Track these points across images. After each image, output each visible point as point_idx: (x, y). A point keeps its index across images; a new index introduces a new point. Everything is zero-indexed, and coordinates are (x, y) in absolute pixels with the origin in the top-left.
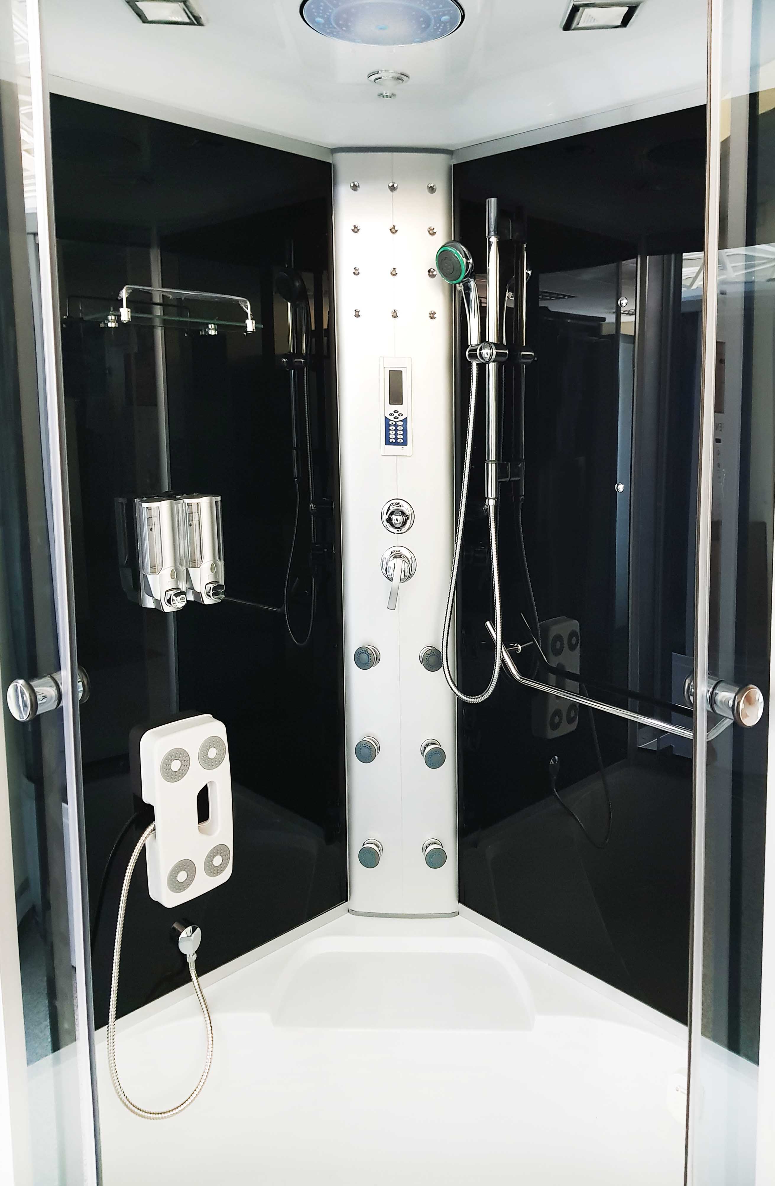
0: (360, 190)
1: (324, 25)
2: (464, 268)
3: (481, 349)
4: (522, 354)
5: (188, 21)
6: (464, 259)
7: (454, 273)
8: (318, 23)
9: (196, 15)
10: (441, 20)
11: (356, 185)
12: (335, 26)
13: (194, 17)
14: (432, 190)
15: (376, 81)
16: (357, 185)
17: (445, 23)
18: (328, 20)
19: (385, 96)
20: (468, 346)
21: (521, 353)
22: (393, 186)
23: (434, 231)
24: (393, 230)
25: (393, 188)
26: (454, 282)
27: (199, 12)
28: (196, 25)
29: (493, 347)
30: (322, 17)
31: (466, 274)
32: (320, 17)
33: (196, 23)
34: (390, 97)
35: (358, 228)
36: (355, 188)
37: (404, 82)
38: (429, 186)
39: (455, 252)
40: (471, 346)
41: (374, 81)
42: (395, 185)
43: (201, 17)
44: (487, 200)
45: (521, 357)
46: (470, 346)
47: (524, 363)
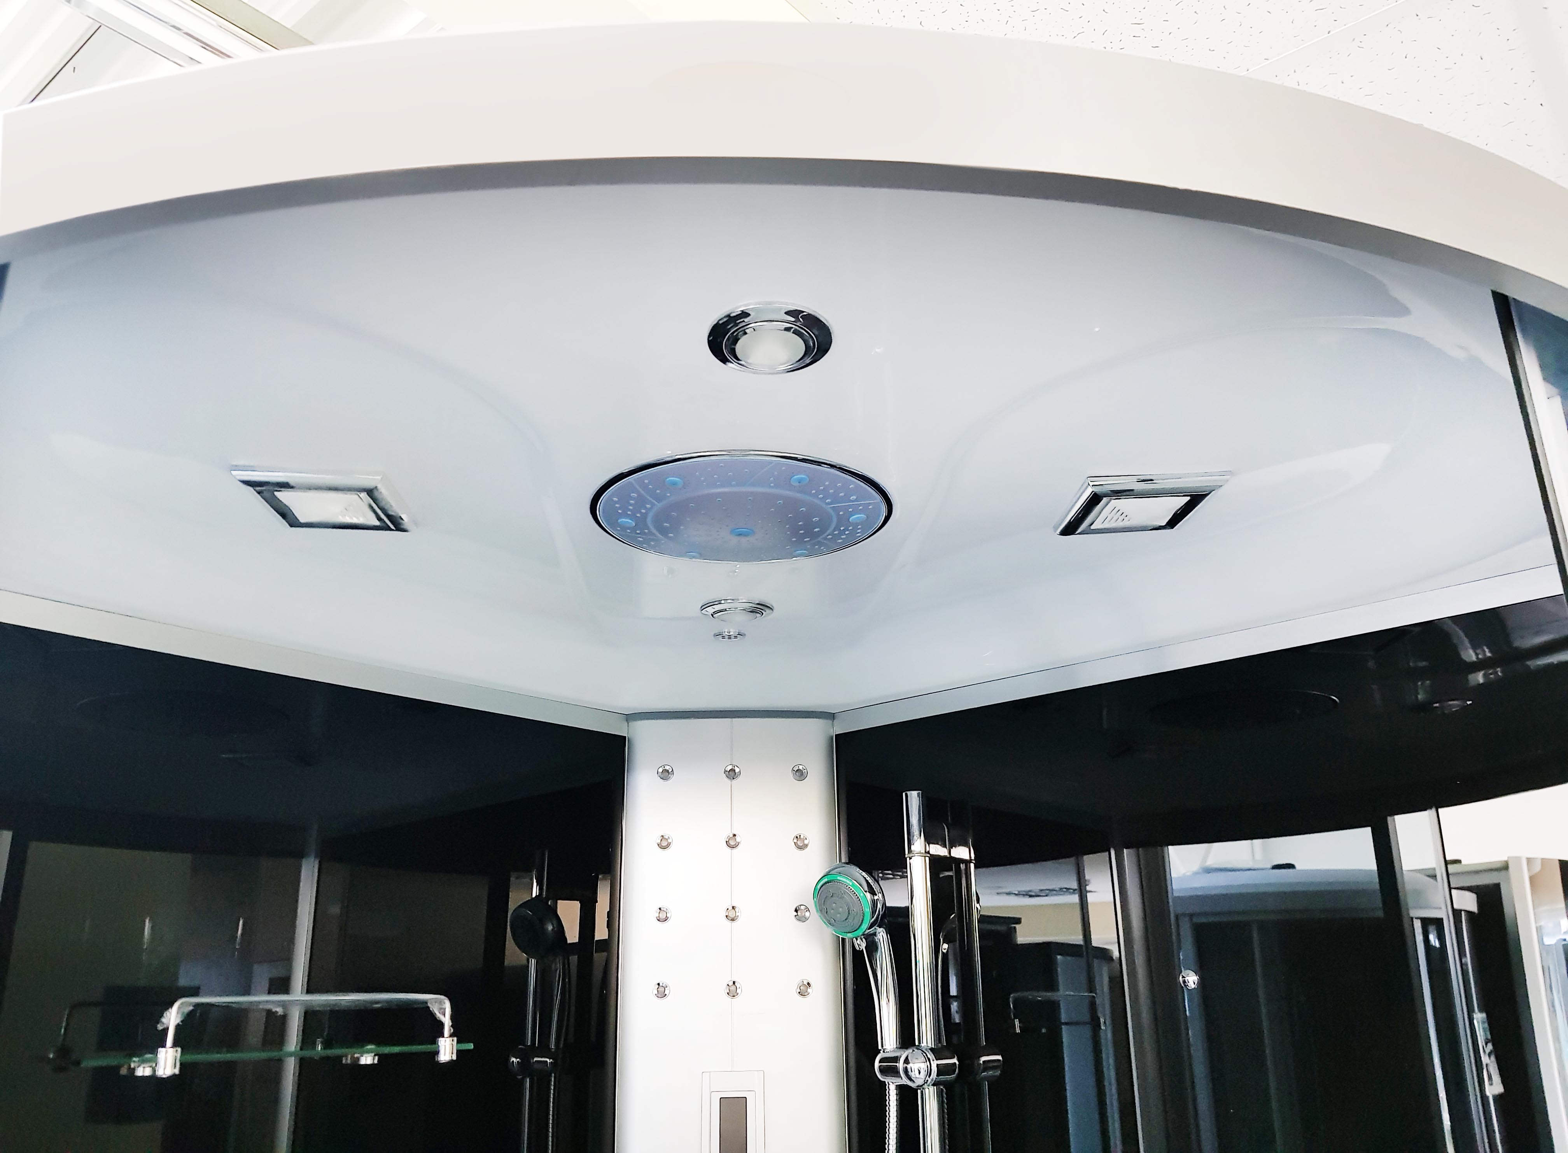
0: (673, 779)
1: (633, 529)
2: (868, 910)
3: (907, 1061)
4: (981, 1062)
5: (377, 523)
6: (868, 895)
7: (850, 920)
8: (624, 528)
9: (391, 513)
10: (850, 520)
11: (668, 771)
12: (654, 531)
13: (389, 517)
14: (800, 774)
15: (714, 616)
16: (670, 771)
17: (855, 525)
18: (641, 523)
19: (727, 637)
20: (879, 1051)
21: (979, 1060)
22: (733, 770)
23: (806, 842)
24: (732, 843)
25: (732, 774)
26: (850, 935)
27: (396, 509)
28: (393, 530)
29: (931, 1056)
30: (633, 517)
31: (873, 920)
32: (628, 516)
33: (392, 527)
34: (736, 637)
35: (670, 841)
36: (666, 774)
37: (763, 615)
38: (796, 769)
39: (851, 884)
40: (884, 1052)
41: (712, 615)
42: (737, 770)
43: (403, 517)
44: (904, 794)
45: (982, 1067)
46: (882, 1052)
47: (985, 1078)
